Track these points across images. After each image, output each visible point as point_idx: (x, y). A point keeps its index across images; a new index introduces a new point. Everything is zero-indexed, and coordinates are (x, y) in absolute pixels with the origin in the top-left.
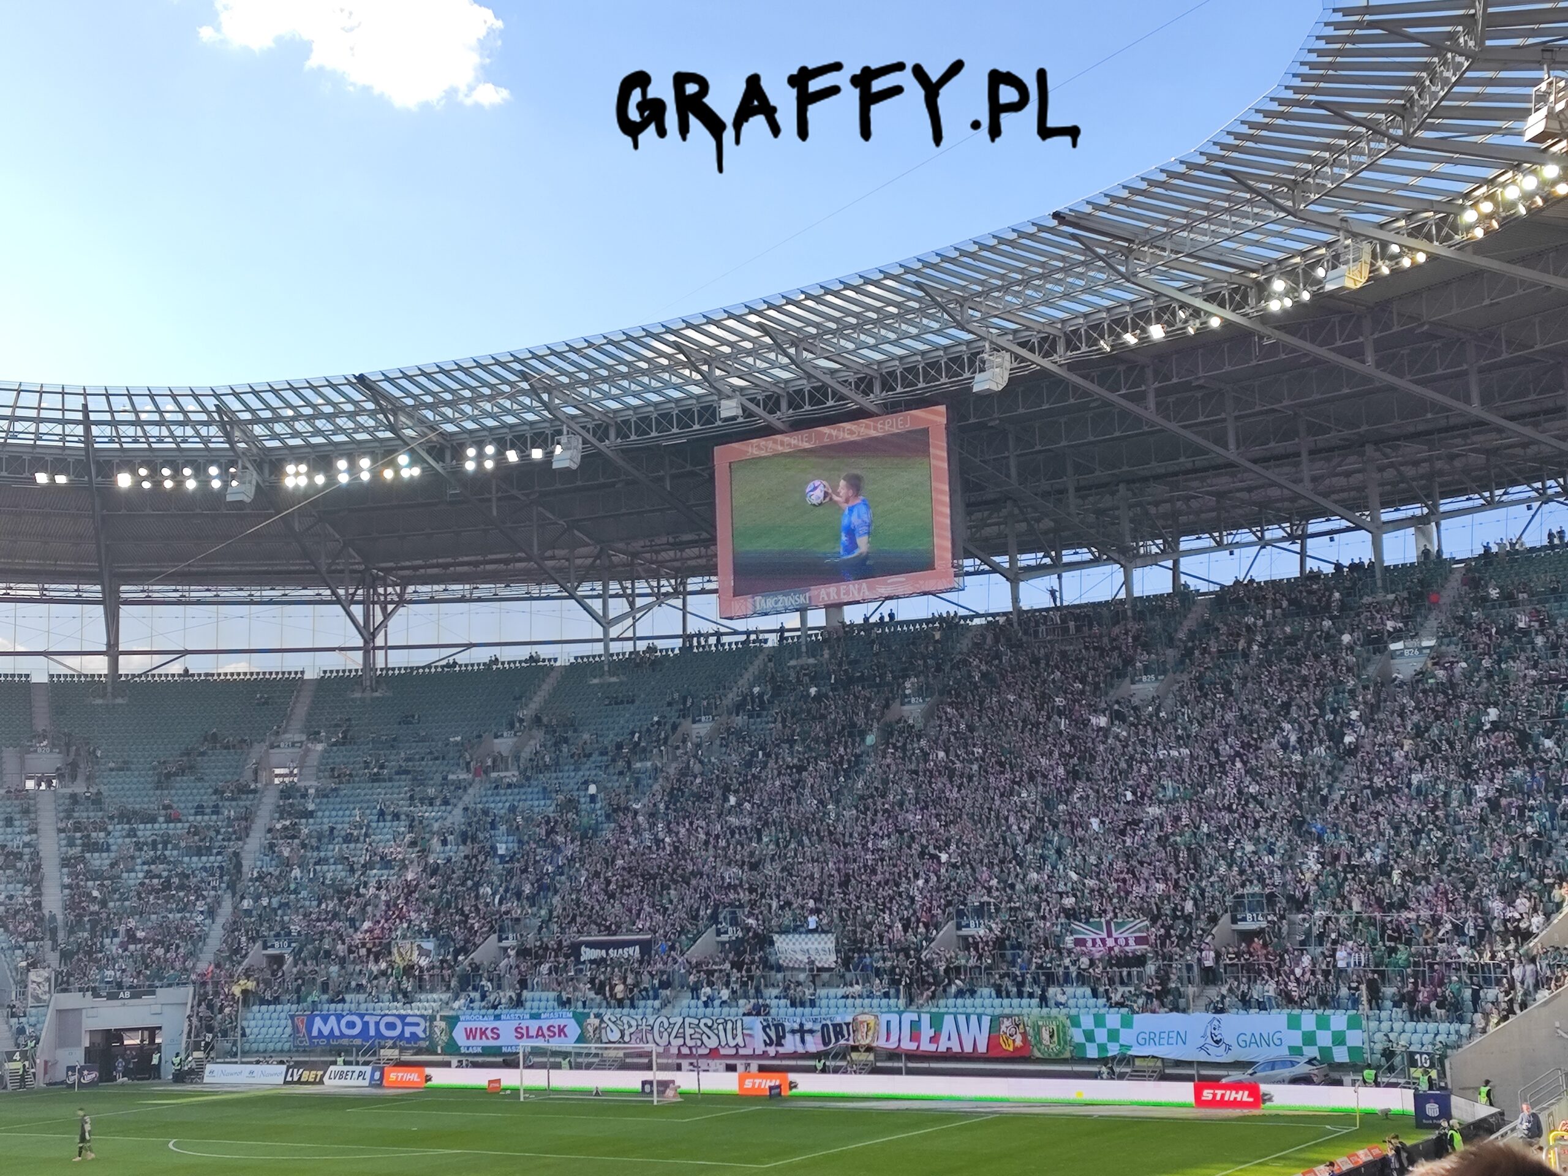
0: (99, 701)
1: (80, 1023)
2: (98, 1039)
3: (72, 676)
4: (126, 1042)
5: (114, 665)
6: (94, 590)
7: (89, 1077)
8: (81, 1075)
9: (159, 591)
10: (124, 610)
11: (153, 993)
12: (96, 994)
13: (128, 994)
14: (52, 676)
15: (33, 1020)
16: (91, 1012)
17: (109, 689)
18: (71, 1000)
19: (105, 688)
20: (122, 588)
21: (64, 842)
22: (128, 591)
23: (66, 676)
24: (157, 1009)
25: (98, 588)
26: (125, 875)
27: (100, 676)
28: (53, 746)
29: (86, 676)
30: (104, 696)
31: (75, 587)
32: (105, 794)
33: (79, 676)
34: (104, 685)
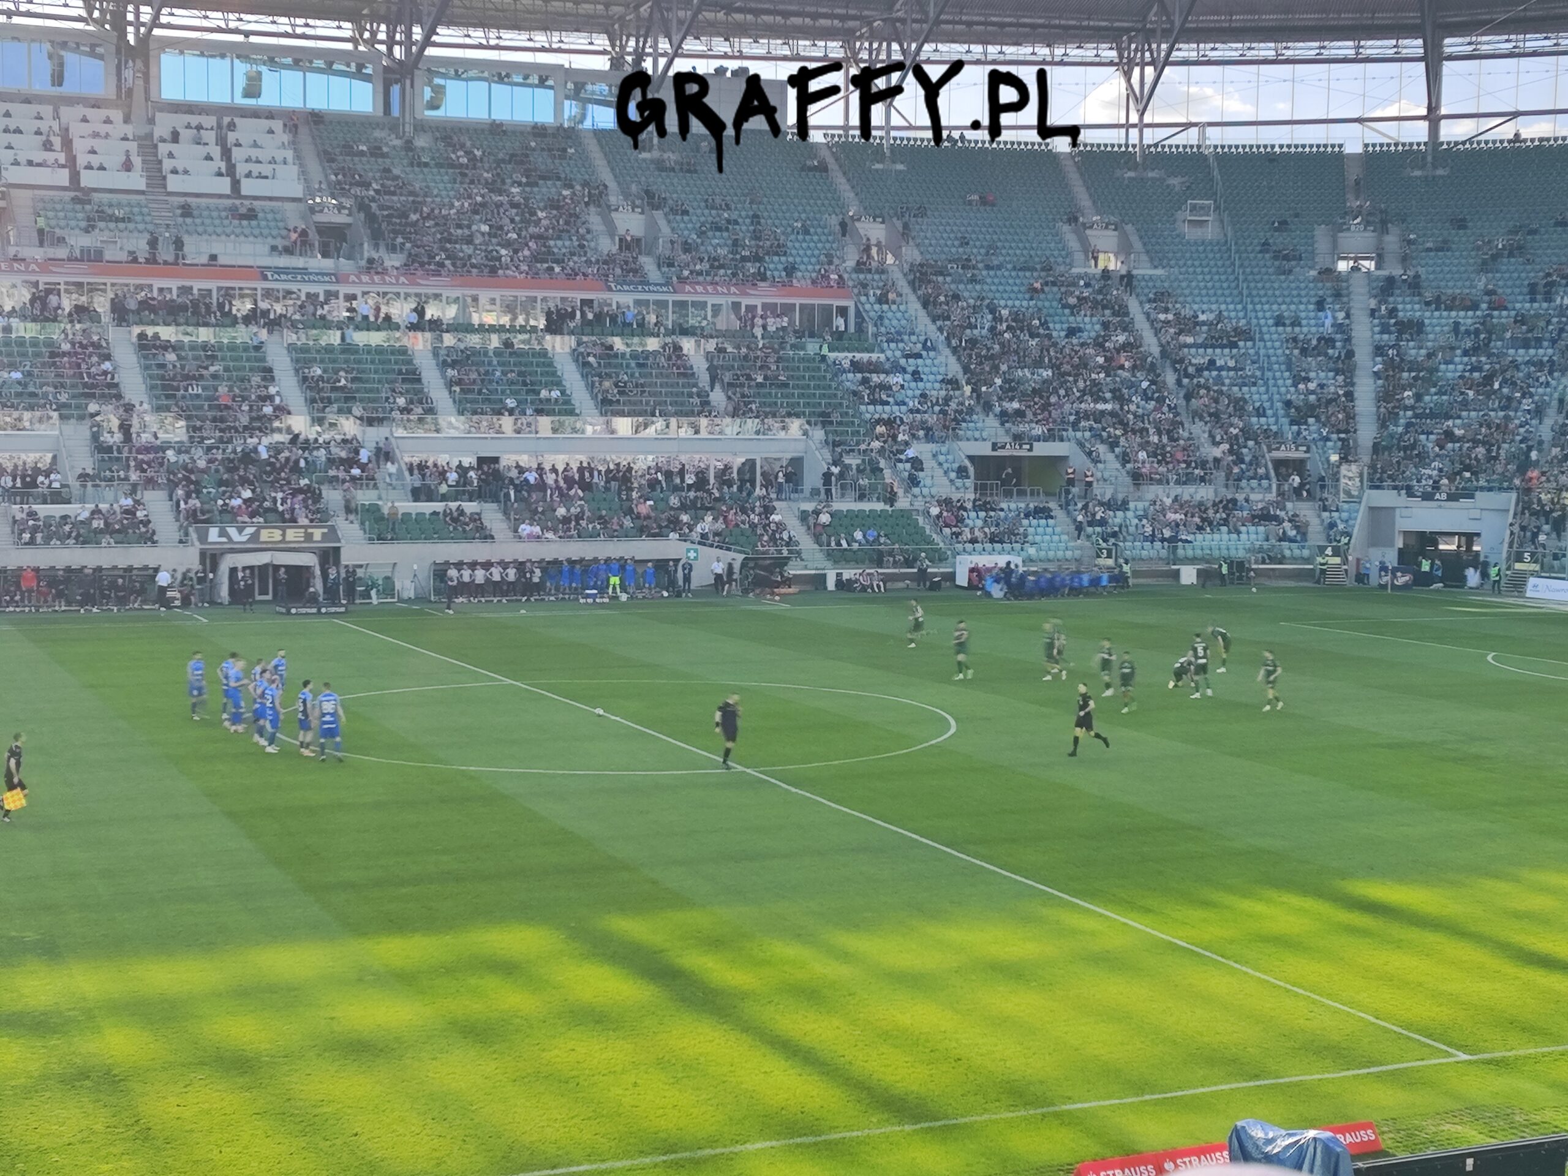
0: (1417, 173)
1: (1394, 523)
2: (1412, 541)
3: (1389, 145)
4: (1441, 547)
5: (1434, 130)
6: (1414, 46)
7: (1402, 579)
8: (1394, 576)
9: (1490, 42)
10: (1448, 67)
11: (1472, 497)
12: (1410, 493)
13: (1444, 496)
14: (1366, 146)
15: (1345, 515)
16: (1405, 512)
17: (1429, 158)
18: (1385, 498)
19: (1424, 158)
20: (1447, 41)
21: (1377, 329)
22: (1452, 44)
23: (1381, 145)
24: (1476, 514)
25: (1420, 42)
26: (1443, 367)
27: (1419, 144)
28: (1367, 223)
29: (1404, 145)
30: (1423, 167)
31: (1394, 42)
32: (1423, 277)
33: (1396, 145)
34: (1424, 155)
